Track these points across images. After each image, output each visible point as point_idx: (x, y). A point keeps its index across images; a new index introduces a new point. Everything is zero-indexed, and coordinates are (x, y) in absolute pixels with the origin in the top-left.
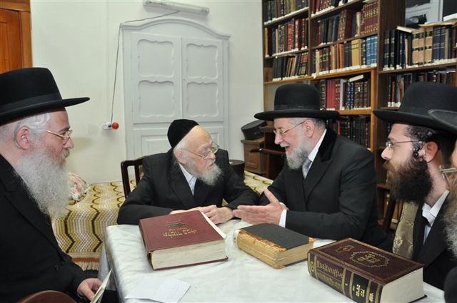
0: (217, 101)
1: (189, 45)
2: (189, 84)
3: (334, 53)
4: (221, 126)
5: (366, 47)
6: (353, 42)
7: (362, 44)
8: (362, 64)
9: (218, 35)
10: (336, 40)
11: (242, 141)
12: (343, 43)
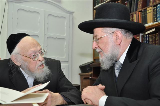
0: (65, 49)
1: (49, 15)
2: (48, 37)
3: (135, 18)
4: (67, 64)
5: (157, 11)
6: (148, 9)
7: (154, 10)
8: (154, 22)
9: (67, 11)
10: (136, 10)
11: (79, 74)
12: (141, 11)
